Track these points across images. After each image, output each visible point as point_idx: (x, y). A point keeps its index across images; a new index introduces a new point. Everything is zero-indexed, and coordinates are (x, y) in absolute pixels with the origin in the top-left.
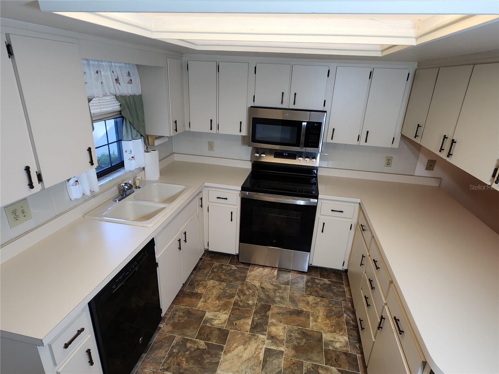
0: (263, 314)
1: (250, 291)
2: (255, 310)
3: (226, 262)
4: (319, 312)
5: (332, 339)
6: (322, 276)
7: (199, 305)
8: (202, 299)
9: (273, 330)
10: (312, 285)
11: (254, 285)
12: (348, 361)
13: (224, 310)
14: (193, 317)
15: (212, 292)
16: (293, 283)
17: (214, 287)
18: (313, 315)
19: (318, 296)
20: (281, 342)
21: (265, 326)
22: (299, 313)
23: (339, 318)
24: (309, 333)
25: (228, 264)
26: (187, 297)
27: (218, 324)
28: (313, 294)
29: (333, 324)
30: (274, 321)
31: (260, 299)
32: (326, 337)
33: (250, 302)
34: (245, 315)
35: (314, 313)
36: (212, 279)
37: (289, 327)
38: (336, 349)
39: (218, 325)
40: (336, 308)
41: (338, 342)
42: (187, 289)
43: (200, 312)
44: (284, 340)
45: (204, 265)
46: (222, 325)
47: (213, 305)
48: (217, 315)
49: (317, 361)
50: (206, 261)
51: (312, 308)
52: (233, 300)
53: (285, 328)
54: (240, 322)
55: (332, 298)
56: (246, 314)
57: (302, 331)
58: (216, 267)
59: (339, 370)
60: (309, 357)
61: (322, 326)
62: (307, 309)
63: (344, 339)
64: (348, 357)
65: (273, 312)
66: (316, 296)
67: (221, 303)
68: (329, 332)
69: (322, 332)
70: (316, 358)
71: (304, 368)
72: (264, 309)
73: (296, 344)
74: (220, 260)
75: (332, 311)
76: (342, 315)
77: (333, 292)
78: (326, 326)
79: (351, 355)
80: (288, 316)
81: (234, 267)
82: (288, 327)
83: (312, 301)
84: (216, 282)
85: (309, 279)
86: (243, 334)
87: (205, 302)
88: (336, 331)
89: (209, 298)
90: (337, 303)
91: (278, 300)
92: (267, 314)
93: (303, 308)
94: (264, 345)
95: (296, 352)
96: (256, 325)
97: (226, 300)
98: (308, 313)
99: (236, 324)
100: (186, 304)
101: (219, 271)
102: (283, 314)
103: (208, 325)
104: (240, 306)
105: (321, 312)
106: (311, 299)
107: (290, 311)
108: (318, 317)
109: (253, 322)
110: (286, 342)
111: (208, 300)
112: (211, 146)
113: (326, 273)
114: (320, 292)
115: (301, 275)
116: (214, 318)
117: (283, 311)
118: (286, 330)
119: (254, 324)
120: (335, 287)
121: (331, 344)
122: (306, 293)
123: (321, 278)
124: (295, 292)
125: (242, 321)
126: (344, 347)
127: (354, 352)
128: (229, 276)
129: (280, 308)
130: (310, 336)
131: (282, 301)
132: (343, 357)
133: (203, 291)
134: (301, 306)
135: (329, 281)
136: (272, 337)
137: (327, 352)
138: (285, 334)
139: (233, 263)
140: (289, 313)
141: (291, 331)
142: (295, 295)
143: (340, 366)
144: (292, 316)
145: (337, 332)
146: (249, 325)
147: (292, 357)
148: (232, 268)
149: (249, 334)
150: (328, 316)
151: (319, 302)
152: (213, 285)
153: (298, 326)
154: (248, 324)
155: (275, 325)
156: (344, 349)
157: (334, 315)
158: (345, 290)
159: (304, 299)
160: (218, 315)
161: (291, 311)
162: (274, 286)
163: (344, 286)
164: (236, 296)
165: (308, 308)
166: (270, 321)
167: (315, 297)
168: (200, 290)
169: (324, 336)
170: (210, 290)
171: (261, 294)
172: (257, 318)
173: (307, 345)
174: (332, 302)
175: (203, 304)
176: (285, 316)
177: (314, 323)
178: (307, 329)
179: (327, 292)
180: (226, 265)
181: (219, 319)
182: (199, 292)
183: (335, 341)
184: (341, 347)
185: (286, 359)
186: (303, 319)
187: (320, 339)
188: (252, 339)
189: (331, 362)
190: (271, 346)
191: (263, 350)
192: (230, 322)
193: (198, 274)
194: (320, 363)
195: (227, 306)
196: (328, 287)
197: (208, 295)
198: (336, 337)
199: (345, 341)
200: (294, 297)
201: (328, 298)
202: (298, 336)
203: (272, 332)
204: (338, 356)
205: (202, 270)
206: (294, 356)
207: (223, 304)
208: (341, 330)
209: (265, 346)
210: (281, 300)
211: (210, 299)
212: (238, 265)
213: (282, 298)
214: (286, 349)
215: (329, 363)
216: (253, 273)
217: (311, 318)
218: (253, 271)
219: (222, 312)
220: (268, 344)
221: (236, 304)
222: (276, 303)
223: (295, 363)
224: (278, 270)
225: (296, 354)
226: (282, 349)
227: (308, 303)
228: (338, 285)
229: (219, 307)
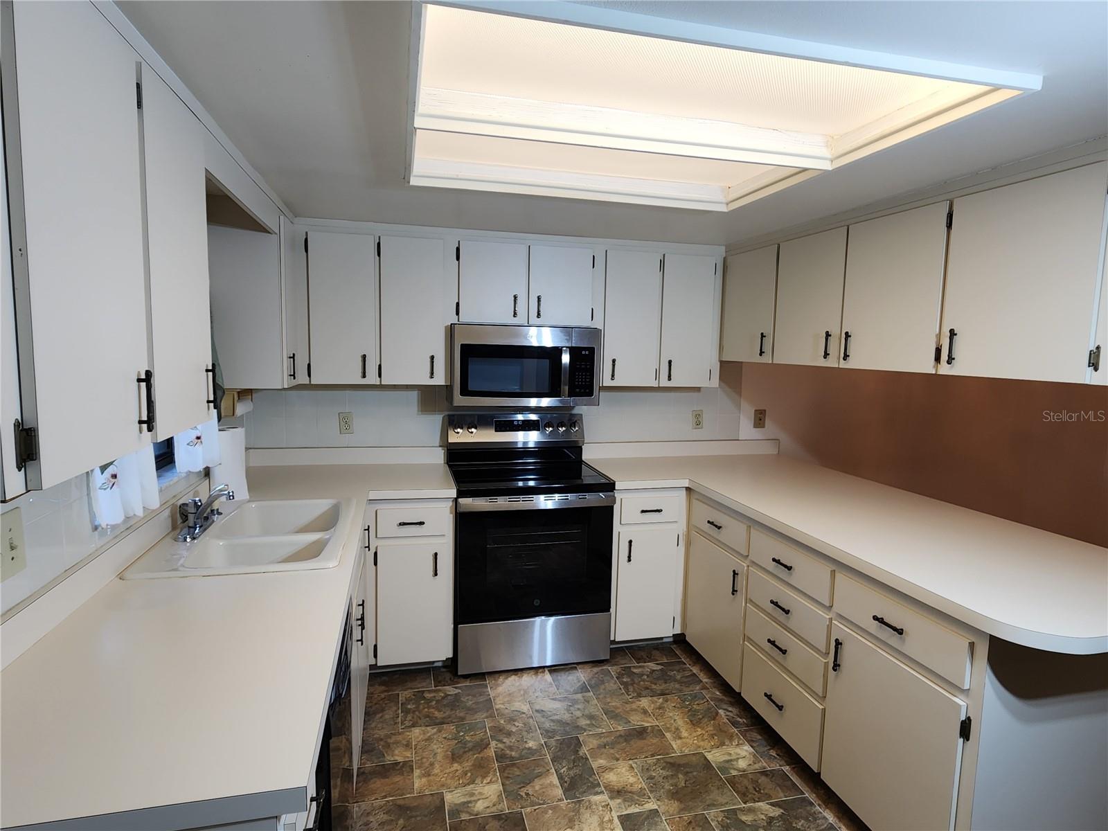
0: (573, 757)
1: (517, 724)
2: (551, 754)
3: (424, 684)
4: (675, 720)
5: (727, 758)
6: (639, 660)
7: (416, 786)
8: (417, 772)
9: (611, 777)
10: (633, 680)
11: (519, 711)
12: (777, 784)
13: (484, 777)
14: (418, 813)
15: (433, 750)
16: (593, 685)
17: (429, 739)
18: (668, 730)
19: (654, 694)
20: (641, 793)
21: (591, 777)
22: (641, 733)
23: (714, 719)
24: (682, 761)
25: (434, 688)
26: (375, 779)
27: (488, 807)
28: (644, 693)
29: (711, 732)
30: (602, 762)
31: (547, 731)
32: (715, 757)
33: (531, 744)
34: (536, 772)
35: (668, 726)
36: (413, 726)
37: (638, 763)
38: (744, 771)
39: (488, 810)
40: (698, 704)
41: (738, 759)
42: (364, 764)
43: (429, 799)
44: (645, 789)
45: (376, 704)
46: (499, 807)
47: (451, 775)
48: (474, 791)
49: (727, 803)
50: (376, 696)
51: (659, 718)
52: (491, 752)
53: (632, 767)
54: (533, 787)
55: (681, 691)
56: (537, 768)
57: (667, 763)
58: (408, 700)
59: (772, 804)
60: (708, 803)
61: (695, 742)
62: (651, 722)
63: (746, 751)
64: (772, 777)
65: (589, 747)
66: (651, 696)
67: (468, 765)
68: (712, 747)
69: (703, 752)
70: (721, 800)
71: (713, 824)
72: (569, 747)
73: (672, 788)
74: (409, 685)
75: (695, 711)
76: (717, 713)
77: (675, 680)
78: (703, 740)
79: (774, 772)
80: (624, 744)
81: (451, 690)
82: (636, 763)
83: (650, 706)
84: (429, 728)
85: (620, 672)
86: (554, 808)
87: (428, 774)
88: (724, 743)
89: (432, 764)
90: (695, 697)
91: (584, 723)
92: (581, 753)
93: (643, 723)
94: (613, 812)
95: (679, 800)
96: (571, 782)
97: (475, 756)
98: (657, 728)
99: (527, 794)
100: (383, 794)
101: (421, 707)
102: (612, 745)
103: (464, 817)
104: (512, 758)
105: (679, 720)
106: (645, 702)
107: (621, 736)
108: (677, 729)
109: (560, 778)
110: (651, 792)
111: (433, 768)
112: (345, 423)
113: (643, 654)
114: (654, 686)
115: (601, 668)
116: (469, 799)
117: (608, 739)
118: (636, 770)
119: (566, 782)
120: (675, 672)
121: (731, 766)
122: (630, 697)
123: (640, 664)
124: (609, 700)
125: (537, 785)
126: (755, 763)
127: (775, 766)
128: (452, 710)
129: (600, 735)
130: (685, 765)
131: (594, 722)
132: (763, 780)
133: (409, 755)
134: (637, 721)
135: (657, 664)
136: (618, 793)
137: (733, 782)
138: (639, 779)
139: (443, 683)
140: (622, 740)
141: (647, 769)
142: (613, 706)
143: (770, 797)
144: (632, 742)
145: (726, 744)
146: (557, 787)
147: (679, 813)
148: (450, 693)
149: (569, 803)
150: (695, 722)
151: (662, 703)
152: (426, 737)
153: (653, 755)
154: (551, 785)
155: (610, 768)
156: (757, 766)
157: (703, 717)
158: (694, 672)
159: (634, 706)
160: (476, 790)
161: (623, 735)
162: (560, 701)
163: (688, 665)
164: (493, 744)
165: (650, 720)
166: (595, 765)
167: (650, 698)
168: (399, 755)
169: (709, 756)
170: (424, 749)
171: (544, 723)
172: (564, 769)
173: (692, 782)
174: (686, 697)
175: (424, 780)
176: (619, 746)
177: (679, 742)
178: (673, 755)
179: (666, 683)
180: (430, 692)
181: (483, 797)
182: (400, 759)
183: (734, 760)
184: (750, 765)
185: (671, 822)
186: (655, 741)
187: (707, 765)
188: (582, 810)
189: (750, 796)
190: (626, 809)
191: (616, 821)
192: (510, 794)
193: (373, 725)
194: (734, 804)
195: (483, 767)
196: (663, 676)
197: (425, 760)
198: (732, 752)
199: (750, 754)
200: (613, 709)
201: (674, 694)
202: (665, 773)
203: (612, 783)
204: (755, 782)
205: (379, 716)
206: (681, 810)
207: (473, 765)
208: (731, 738)
209: (615, 815)
210: (591, 721)
211: (437, 766)
212: (458, 683)
213: (591, 717)
214: (659, 803)
215: (748, 799)
216: (500, 689)
217: (668, 735)
218: (498, 685)
219: (482, 783)
220: (619, 808)
221: (500, 757)
222: (585, 730)
223: (690, 822)
224: (549, 671)
225: (682, 806)
226: (651, 805)
227: (645, 712)
228: (677, 667)
229: (466, 774)
